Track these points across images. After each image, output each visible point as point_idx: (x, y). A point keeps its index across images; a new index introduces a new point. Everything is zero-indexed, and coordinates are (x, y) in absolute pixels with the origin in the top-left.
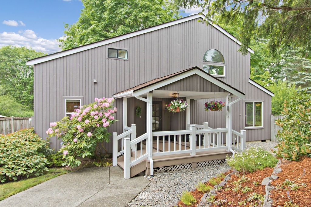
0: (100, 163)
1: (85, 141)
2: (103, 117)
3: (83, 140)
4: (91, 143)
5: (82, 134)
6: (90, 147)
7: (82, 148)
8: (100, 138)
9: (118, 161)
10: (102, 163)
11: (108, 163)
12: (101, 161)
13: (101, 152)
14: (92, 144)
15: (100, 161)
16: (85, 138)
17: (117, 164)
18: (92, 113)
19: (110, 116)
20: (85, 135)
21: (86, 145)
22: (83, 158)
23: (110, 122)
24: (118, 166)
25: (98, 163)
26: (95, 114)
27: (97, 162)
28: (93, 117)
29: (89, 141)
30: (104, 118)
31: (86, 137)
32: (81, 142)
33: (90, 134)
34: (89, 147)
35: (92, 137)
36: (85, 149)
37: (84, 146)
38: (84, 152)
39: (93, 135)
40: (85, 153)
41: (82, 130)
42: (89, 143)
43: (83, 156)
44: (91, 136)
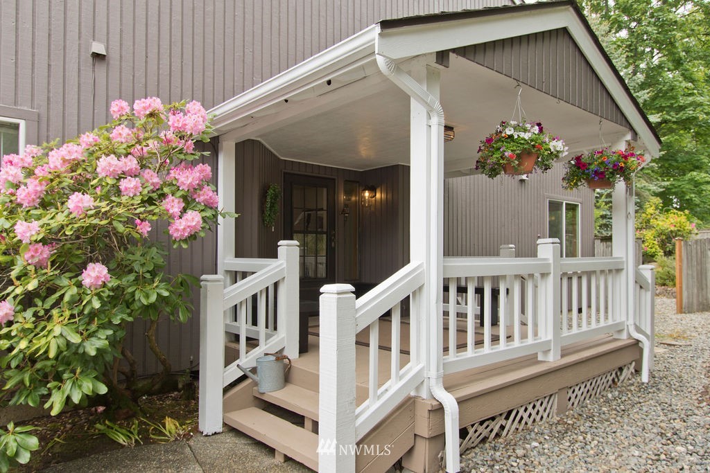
0: (135, 427)
1: (67, 313)
2: (166, 190)
3: (53, 306)
4: (102, 327)
5: (50, 271)
6: (98, 350)
7: (52, 354)
8: (153, 298)
9: (227, 407)
10: (141, 423)
11: (170, 424)
12: (134, 415)
13: (133, 372)
14: (110, 332)
15: (129, 417)
16: (67, 298)
17: (225, 425)
18: (106, 164)
19: (201, 187)
20: (64, 281)
21: (75, 339)
22: (54, 413)
23: (204, 214)
24: (231, 429)
25: (121, 426)
26: (124, 173)
27: (113, 420)
28: (110, 181)
29: (93, 315)
30: (170, 197)
31: (75, 290)
32: (43, 318)
33: (95, 273)
34: (91, 348)
35: (112, 289)
36: (70, 358)
37: (61, 342)
38: (58, 378)
39: (113, 283)
40: (68, 385)
41: (46, 252)
42: (93, 327)
43: (56, 404)
44: (104, 285)
